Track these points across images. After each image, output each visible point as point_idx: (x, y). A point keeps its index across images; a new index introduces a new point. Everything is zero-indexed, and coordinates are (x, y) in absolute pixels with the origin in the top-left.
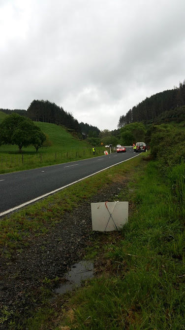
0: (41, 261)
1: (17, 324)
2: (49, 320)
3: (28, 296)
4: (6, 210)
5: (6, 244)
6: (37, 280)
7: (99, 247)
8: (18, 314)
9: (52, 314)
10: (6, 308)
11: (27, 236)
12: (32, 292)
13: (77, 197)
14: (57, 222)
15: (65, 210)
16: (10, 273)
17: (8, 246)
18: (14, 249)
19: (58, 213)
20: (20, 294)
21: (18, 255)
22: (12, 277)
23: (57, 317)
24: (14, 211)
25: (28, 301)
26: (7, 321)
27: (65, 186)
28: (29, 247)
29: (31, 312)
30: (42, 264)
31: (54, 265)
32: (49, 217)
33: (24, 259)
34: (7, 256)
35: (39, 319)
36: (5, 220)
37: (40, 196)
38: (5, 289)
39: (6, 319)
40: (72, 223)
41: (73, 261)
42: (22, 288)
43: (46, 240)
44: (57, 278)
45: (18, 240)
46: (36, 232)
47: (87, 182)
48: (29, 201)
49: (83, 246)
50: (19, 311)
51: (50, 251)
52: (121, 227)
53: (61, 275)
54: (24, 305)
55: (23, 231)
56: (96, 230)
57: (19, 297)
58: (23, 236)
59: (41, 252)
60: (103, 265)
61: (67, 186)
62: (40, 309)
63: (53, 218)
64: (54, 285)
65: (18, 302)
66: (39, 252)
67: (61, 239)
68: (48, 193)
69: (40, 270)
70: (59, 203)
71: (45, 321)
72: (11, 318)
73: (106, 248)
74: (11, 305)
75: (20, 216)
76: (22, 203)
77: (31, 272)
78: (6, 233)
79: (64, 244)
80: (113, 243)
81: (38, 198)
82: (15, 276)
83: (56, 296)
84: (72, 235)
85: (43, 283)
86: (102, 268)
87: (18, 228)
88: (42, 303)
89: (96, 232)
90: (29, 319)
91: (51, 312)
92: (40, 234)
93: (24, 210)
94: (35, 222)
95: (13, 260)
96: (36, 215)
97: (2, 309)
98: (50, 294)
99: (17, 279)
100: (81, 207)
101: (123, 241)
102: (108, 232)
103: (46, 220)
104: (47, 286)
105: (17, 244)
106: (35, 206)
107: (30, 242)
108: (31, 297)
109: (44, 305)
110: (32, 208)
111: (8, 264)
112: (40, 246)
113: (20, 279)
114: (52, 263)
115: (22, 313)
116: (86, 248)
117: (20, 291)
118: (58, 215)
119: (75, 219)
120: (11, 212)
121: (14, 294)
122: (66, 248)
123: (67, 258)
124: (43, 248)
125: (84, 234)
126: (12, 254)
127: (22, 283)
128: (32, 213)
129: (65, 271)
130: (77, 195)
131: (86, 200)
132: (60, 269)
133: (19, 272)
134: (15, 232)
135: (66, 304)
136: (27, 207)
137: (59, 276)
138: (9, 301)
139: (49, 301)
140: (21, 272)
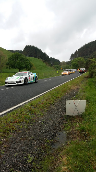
0: (42, 130)
1: (37, 164)
2: (53, 162)
3: (40, 149)
4: (21, 103)
5: (24, 121)
6: (42, 140)
7: (71, 124)
8: (36, 159)
9: (54, 160)
10: (30, 155)
11: (33, 117)
12: (41, 147)
13: (55, 97)
14: (47, 110)
15: (50, 104)
16: (28, 136)
17: (25, 122)
18: (28, 123)
19: (47, 105)
20: (35, 148)
21: (31, 127)
22: (30, 139)
23: (57, 161)
24: (25, 103)
25: (40, 152)
26: (31, 162)
27: (48, 91)
28: (35, 123)
29: (43, 158)
30: (43, 132)
31: (49, 132)
32: (43, 107)
33: (34, 129)
34: (26, 127)
35: (47, 162)
36: (21, 108)
37: (36, 96)
38: (27, 145)
39: (31, 161)
40: (55, 111)
41: (59, 131)
42: (36, 145)
43: (43, 119)
44: (52, 140)
45: (30, 119)
46: (38, 115)
47: (58, 89)
48: (31, 98)
49: (62, 123)
50: (36, 157)
51: (46, 125)
52: (81, 114)
53: (54, 138)
54: (38, 154)
55: (32, 114)
56: (68, 115)
57: (35, 149)
58: (32, 116)
59: (42, 126)
60: (75, 134)
61: (49, 91)
62: (46, 156)
63: (45, 108)
64: (51, 143)
65: (35, 152)
66: (41, 126)
67: (50, 119)
68: (40, 94)
69: (43, 135)
70: (47, 100)
71: (51, 163)
72: (33, 161)
73: (75, 124)
74: (32, 154)
75: (28, 106)
76: (28, 99)
77: (39, 136)
78: (23, 115)
79: (52, 122)
80: (78, 122)
81: (35, 97)
82: (31, 138)
83: (54, 150)
84: (56, 117)
85: (46, 142)
86: (75, 135)
87: (29, 112)
88: (47, 153)
89: (67, 116)
90: (42, 162)
91: (53, 158)
92: (40, 116)
93: (30, 103)
94: (37, 110)
95: (29, 129)
96: (37, 106)
97: (28, 155)
98: (50, 148)
99: (32, 139)
100: (58, 102)
101: (84, 121)
102: (74, 116)
103: (42, 109)
104: (48, 143)
105: (29, 121)
106: (35, 101)
107: (36, 120)
108: (41, 149)
109: (48, 154)
110: (34, 103)
111: (27, 131)
112: (41, 122)
113: (34, 139)
114: (48, 131)
115: (38, 158)
116: (64, 124)
117: (35, 146)
118: (47, 106)
119: (56, 108)
120: (23, 104)
121: (32, 148)
122: (54, 124)
123: (55, 129)
124: (43, 123)
125: (62, 117)
126: (28, 126)
127: (35, 142)
128: (34, 105)
129: (55, 136)
130: (54, 96)
131: (59, 99)
132: (53, 135)
133: (33, 136)
134: (28, 114)
135: (60, 154)
136: (31, 102)
137: (53, 139)
138: (30, 151)
139: (51, 152)
140: (34, 136)
